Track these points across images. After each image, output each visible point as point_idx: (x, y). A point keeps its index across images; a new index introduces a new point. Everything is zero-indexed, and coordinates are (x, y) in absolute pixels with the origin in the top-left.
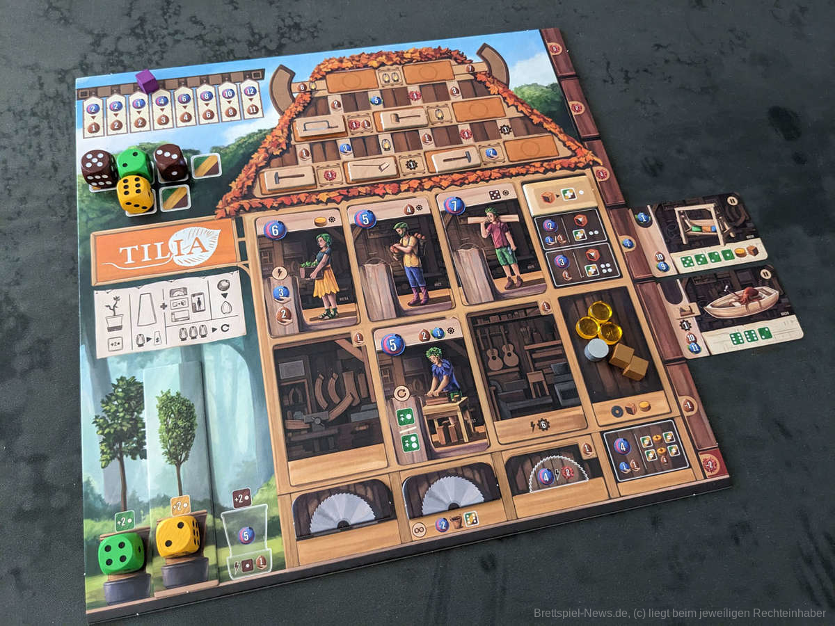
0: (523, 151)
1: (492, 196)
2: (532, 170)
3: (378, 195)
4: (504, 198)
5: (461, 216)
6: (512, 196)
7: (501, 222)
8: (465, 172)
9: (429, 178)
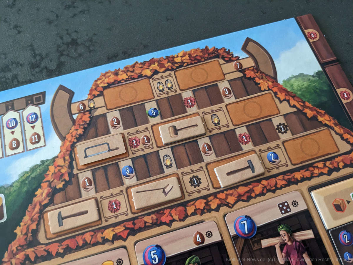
0: (303, 151)
1: (281, 209)
2: (316, 171)
3: (165, 224)
4: (294, 210)
5: (254, 240)
6: (302, 207)
7: (296, 241)
8: (249, 184)
9: (215, 195)
